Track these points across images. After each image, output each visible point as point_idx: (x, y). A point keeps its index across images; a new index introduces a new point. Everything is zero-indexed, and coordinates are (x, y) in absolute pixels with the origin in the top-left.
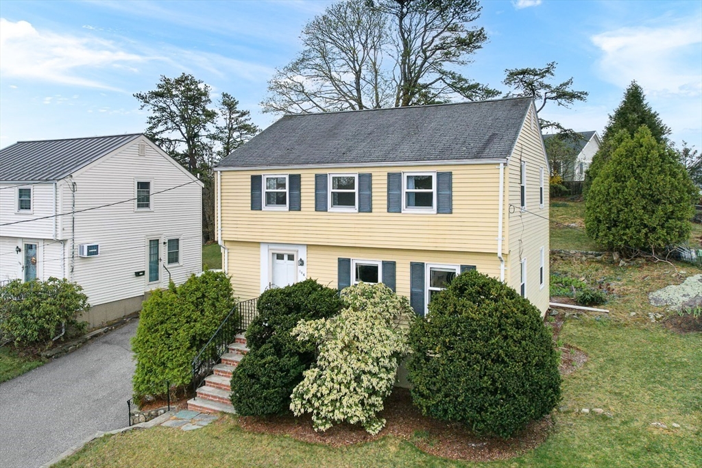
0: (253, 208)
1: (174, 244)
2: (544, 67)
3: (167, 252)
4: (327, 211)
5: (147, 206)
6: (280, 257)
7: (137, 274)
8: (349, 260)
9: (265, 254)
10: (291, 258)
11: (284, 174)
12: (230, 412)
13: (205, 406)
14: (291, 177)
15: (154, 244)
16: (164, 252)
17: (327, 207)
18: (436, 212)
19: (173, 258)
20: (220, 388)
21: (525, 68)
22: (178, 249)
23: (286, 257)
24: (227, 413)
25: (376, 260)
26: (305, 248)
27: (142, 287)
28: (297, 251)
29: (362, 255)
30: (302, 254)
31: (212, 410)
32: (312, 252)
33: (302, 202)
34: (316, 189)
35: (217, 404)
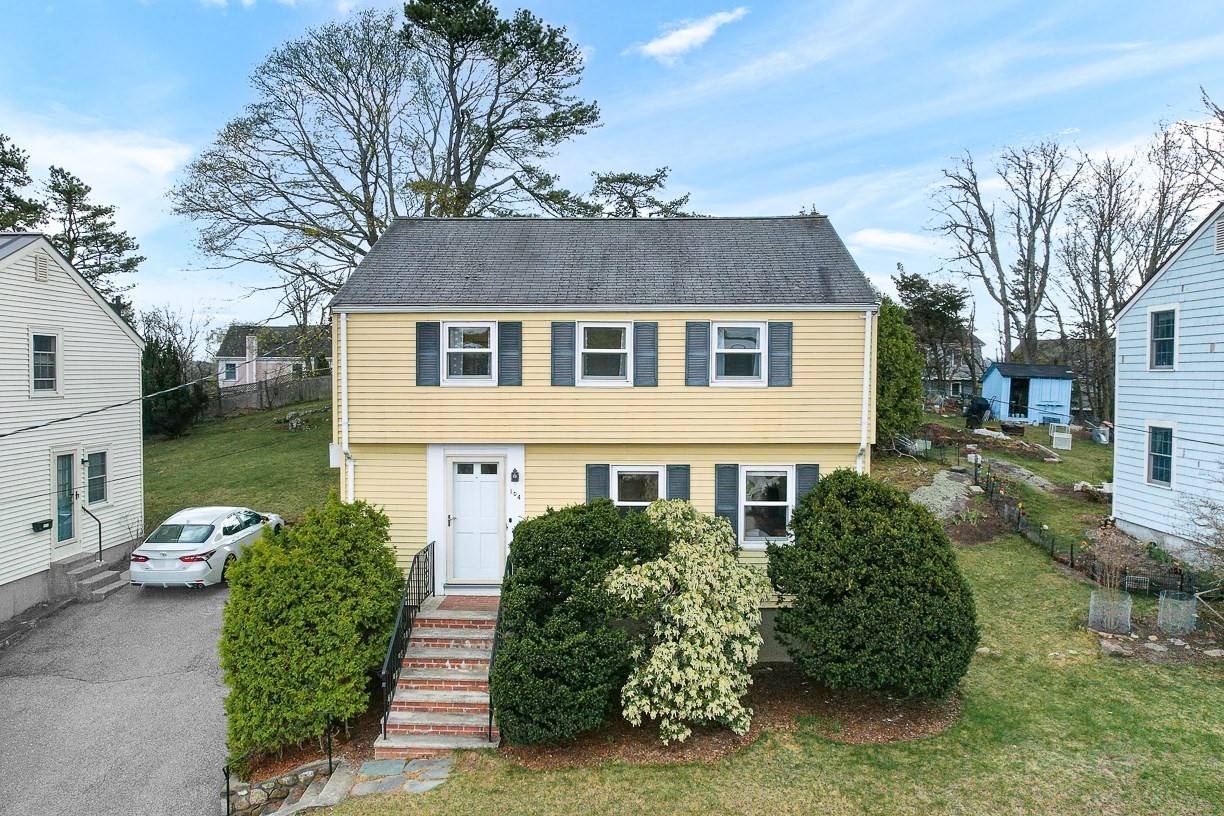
0: (419, 382)
1: (98, 462)
2: (652, 173)
3: (87, 479)
4: (573, 385)
5: (51, 385)
6: (465, 468)
7: (38, 527)
8: (606, 468)
9: (437, 466)
10: (490, 469)
11: (488, 321)
12: (475, 746)
13: (417, 745)
14: (502, 326)
15: (65, 462)
16: (81, 477)
17: (574, 379)
18: (766, 385)
19: (97, 492)
20: (424, 710)
21: (627, 173)
22: (104, 472)
23: (477, 469)
24: (471, 750)
25: (656, 465)
26: (520, 453)
27: (44, 552)
28: (505, 457)
29: (629, 457)
30: (515, 460)
31: (431, 749)
32: (534, 456)
33: (524, 370)
34: (553, 349)
35: (436, 737)
